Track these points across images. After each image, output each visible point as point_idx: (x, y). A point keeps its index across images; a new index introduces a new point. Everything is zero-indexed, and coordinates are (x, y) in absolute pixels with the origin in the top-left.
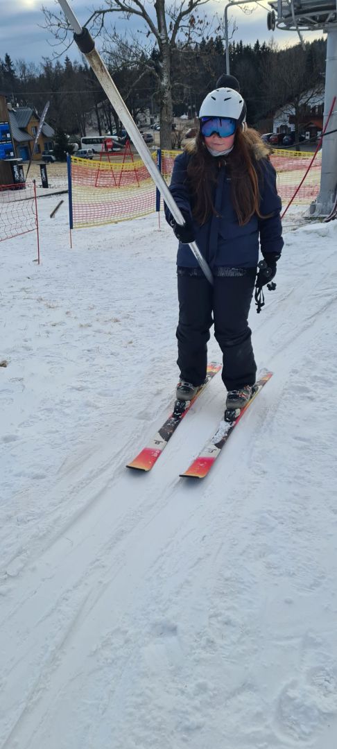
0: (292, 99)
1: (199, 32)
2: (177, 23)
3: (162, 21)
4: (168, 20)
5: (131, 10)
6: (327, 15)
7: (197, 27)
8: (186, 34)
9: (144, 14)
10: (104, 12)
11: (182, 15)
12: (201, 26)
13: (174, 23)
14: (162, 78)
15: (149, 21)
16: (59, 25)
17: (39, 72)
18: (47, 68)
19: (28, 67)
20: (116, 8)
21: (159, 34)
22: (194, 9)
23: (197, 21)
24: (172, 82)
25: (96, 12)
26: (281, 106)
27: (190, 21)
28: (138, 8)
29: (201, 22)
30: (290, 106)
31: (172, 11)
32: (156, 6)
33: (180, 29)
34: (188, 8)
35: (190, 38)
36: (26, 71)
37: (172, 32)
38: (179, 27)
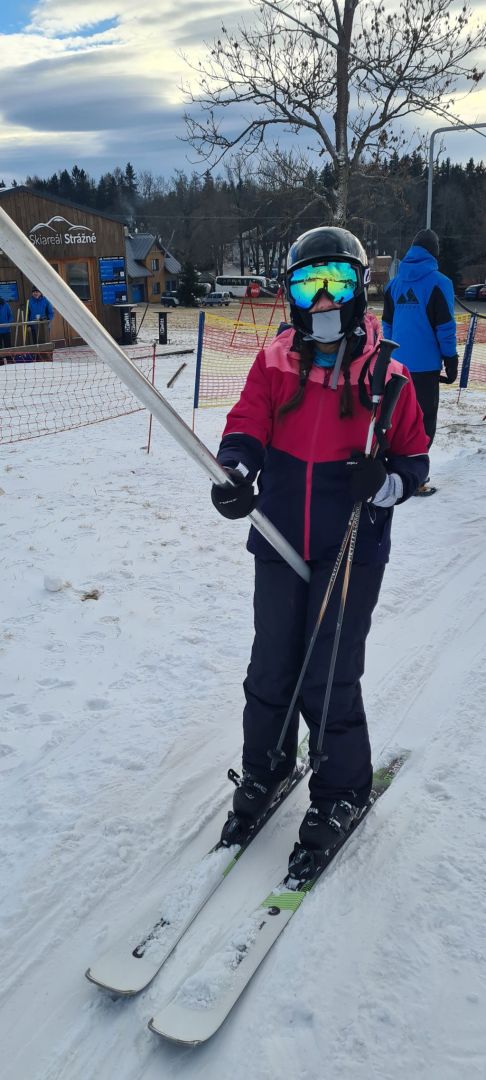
1: (391, 152)
2: (362, 140)
3: (342, 137)
4: (351, 135)
5: (301, 122)
7: (389, 145)
8: (374, 154)
9: (319, 128)
10: (265, 123)
11: (370, 129)
12: (394, 144)
13: (358, 139)
14: (335, 210)
15: (324, 137)
17: (168, 188)
18: (180, 185)
19: (155, 181)
20: (281, 118)
21: (336, 154)
22: (387, 123)
23: (390, 137)
24: (348, 216)
25: (254, 123)
27: (380, 138)
28: (311, 120)
29: (395, 139)
31: (357, 125)
32: (336, 117)
34: (378, 121)
35: (378, 159)
36: (152, 187)
37: (354, 151)
38: (365, 145)
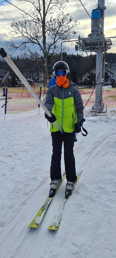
0: (88, 71)
1: (57, 50)
2: (50, 47)
3: (45, 46)
4: (47, 46)
5: (34, 43)
6: (95, 47)
7: (56, 49)
8: (53, 51)
9: (39, 44)
10: (26, 43)
11: (51, 45)
12: (58, 48)
13: (49, 47)
14: (44, 64)
15: (41, 46)
16: (10, 46)
20: (30, 42)
21: (44, 50)
22: (55, 43)
23: (56, 47)
24: (48, 65)
25: (23, 43)
26: (85, 73)
27: (54, 47)
28: (37, 42)
29: (58, 47)
30: (88, 73)
31: (48, 44)
32: (43, 42)
33: (51, 49)
34: (53, 43)
35: (54, 52)
37: (48, 50)
38: (50, 49)
